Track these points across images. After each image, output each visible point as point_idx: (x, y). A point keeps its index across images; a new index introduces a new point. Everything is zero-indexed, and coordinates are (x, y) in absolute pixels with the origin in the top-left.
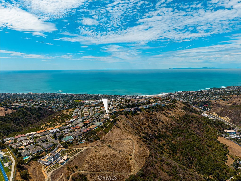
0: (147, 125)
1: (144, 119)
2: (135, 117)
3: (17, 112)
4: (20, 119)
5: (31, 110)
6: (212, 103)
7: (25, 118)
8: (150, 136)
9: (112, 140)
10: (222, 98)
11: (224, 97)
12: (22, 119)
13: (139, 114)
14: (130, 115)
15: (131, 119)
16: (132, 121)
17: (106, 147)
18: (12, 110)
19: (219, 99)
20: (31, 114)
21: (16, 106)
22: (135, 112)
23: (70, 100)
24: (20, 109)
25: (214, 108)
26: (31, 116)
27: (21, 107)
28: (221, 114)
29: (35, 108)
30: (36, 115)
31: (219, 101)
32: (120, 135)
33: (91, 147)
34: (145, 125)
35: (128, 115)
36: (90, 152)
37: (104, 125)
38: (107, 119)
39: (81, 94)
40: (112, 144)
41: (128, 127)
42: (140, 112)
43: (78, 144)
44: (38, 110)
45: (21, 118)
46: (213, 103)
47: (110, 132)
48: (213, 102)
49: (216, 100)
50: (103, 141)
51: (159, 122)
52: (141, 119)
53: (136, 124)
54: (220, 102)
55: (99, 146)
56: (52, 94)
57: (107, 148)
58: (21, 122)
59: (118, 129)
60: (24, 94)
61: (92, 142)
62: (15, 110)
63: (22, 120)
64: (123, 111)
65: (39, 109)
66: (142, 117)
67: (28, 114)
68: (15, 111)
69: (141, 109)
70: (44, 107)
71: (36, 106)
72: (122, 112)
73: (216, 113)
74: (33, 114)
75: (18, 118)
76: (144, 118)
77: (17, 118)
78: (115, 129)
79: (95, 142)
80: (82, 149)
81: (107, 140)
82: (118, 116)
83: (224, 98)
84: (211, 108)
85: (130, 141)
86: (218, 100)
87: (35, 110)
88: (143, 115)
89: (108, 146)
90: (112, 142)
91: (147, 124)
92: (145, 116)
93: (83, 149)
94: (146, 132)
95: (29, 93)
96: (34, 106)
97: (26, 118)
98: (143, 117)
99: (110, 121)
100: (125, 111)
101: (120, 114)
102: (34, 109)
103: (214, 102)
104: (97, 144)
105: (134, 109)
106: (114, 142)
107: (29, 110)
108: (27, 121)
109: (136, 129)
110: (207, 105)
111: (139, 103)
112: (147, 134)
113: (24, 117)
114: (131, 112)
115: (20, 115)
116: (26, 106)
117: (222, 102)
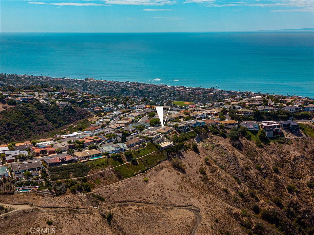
0: (306, 181)
1: (301, 159)
2: (271, 150)
3: (14, 112)
4: (16, 127)
5: (46, 110)
7: (28, 127)
8: (304, 217)
9: (130, 199)
12: (21, 129)
13: (290, 142)
14: (253, 143)
15: (251, 154)
16: (253, 160)
17: (92, 217)
18: (5, 105)
20: (45, 120)
21: (18, 97)
22: (277, 134)
23: (165, 101)
24: (23, 104)
26: (42, 123)
27: (25, 101)
29: (58, 107)
30: (56, 123)
32: (166, 191)
33: (42, 209)
34: (300, 179)
35: (243, 141)
36: (30, 221)
40: (122, 212)
41: (219, 175)
42: (293, 137)
43: (10, 193)
44: (64, 111)
45: (19, 126)
47: (139, 178)
50: (98, 199)
52: (290, 159)
53: (264, 171)
55: (70, 211)
56: (134, 83)
57: (96, 219)
58: (16, 134)
59: (174, 172)
60: (77, 80)
61: (57, 195)
62: (12, 106)
63: (20, 130)
64: (231, 127)
65: (66, 109)
66: (295, 154)
67: (38, 119)
68: (11, 108)
69: (303, 129)
71: (61, 103)
72: (228, 129)
74: (50, 121)
75: (12, 125)
76: (302, 157)
77: (9, 125)
78: (163, 171)
79: (70, 195)
80: (11, 210)
81: (111, 199)
82: (208, 137)
85: (192, 214)
87: (57, 110)
88: (307, 147)
89: (104, 216)
90: (126, 208)
91: (310, 177)
92: (310, 150)
93: (14, 209)
94: (291, 202)
95: (87, 79)
96: (57, 102)
97: (30, 128)
98: (298, 154)
99: (159, 148)
100: (239, 126)
101: (216, 133)
102: (55, 108)
104: (71, 202)
105: (275, 123)
106: (136, 207)
107: (42, 110)
108: (30, 133)
109: (254, 185)
111: (309, 108)
112: (296, 209)
113: (26, 125)
114: (259, 133)
115: (17, 118)
116: (38, 100)
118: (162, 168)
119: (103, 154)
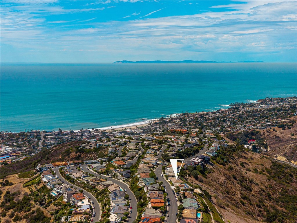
0: (239, 195)
2: (210, 179)
6: (261, 135)
10: (276, 123)
11: (279, 121)
15: (210, 185)
19: (273, 126)
22: (205, 167)
25: (271, 146)
28: (293, 156)
31: (274, 130)
42: (212, 167)
48: (263, 133)
49: (268, 128)
51: (250, 184)
54: (276, 131)
59: (225, 211)
64: (185, 167)
66: (221, 178)
72: (185, 170)
73: (284, 155)
76: (225, 179)
83: (282, 123)
84: (266, 147)
86: (271, 129)
88: (220, 172)
91: (239, 192)
92: (223, 174)
101: (186, 175)
103: (266, 134)
105: (198, 159)
110: (254, 139)
111: (193, 144)
117: (281, 133)
118: (220, 210)
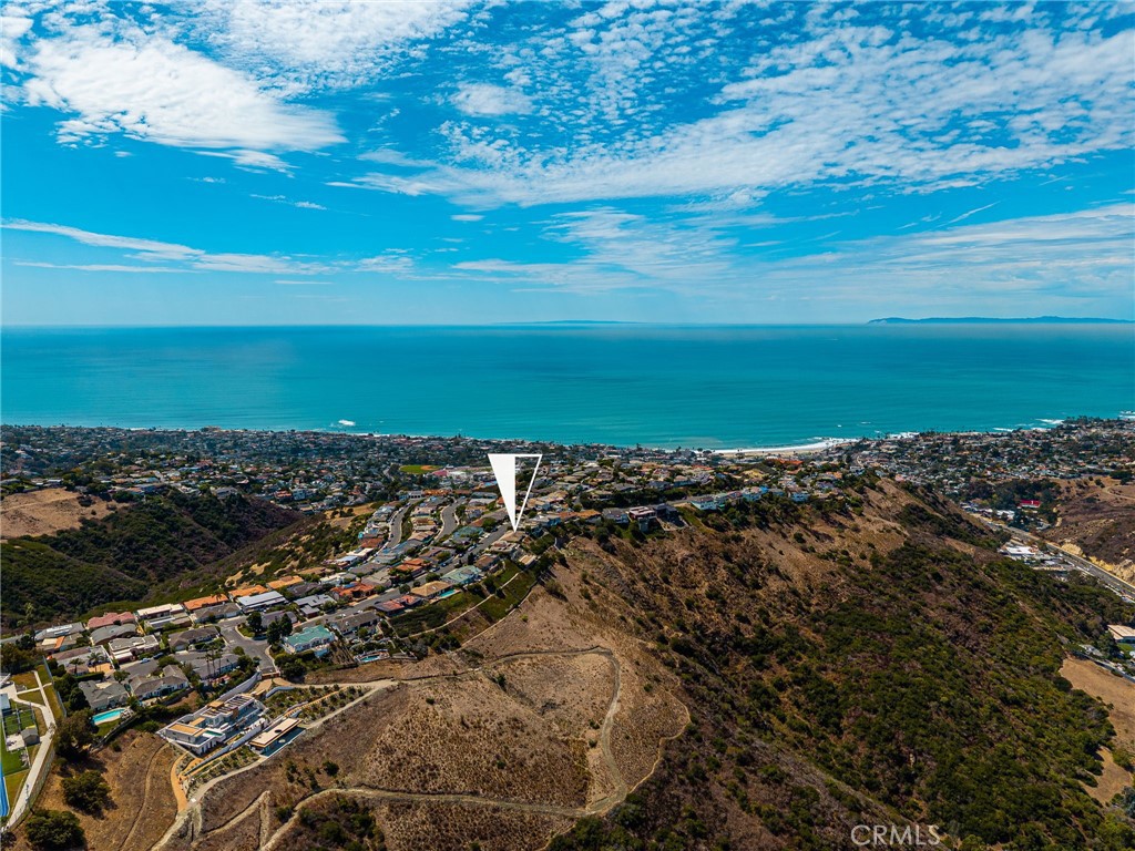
0: (704, 590)
1: (690, 559)
2: (650, 550)
3: (133, 515)
4: (145, 545)
5: (195, 507)
6: (1060, 493)
7: (168, 542)
8: (713, 642)
9: (516, 650)
10: (1113, 467)
11: (1123, 462)
12: (155, 547)
13: (670, 535)
14: (626, 542)
15: (629, 560)
16: (634, 568)
17: (480, 685)
18: (110, 503)
19: (1100, 473)
20: (196, 525)
21: (133, 485)
22: (653, 527)
23: (384, 466)
24: (147, 499)
25: (1068, 518)
26: (193, 531)
27: (150, 493)
28: (1100, 546)
29: (216, 497)
30: (218, 528)
31: (1098, 483)
32: (557, 631)
33: (409, 683)
34: (694, 587)
35: (614, 540)
36: (403, 703)
37: (485, 583)
38: (507, 555)
39: (434, 439)
40: (514, 671)
41: (607, 597)
42: (674, 529)
43: (351, 667)
44: (229, 505)
45: (151, 543)
46: (1068, 492)
47: (514, 617)
48: (1067, 488)
49: (1085, 477)
50: (475, 657)
51: (766, 575)
52: (677, 561)
53: (651, 583)
54: (1103, 487)
55: (448, 679)
56: (305, 433)
57: (487, 686)
58: (148, 558)
59: (554, 601)
60: (184, 434)
61: (420, 659)
62: (126, 505)
63: (155, 550)
64: (594, 520)
65: (231, 500)
66: (681, 553)
67: (184, 524)
68: (125, 508)
69: (682, 515)
70: (260, 491)
71: (220, 489)
72: (590, 524)
73: (1079, 543)
74: (205, 526)
75: (138, 541)
76: (692, 556)
77: (129, 541)
78: (540, 601)
79: (435, 656)
80: (368, 690)
81: (490, 654)
82: (568, 541)
83: (1127, 468)
84: (1052, 518)
85: (604, 658)
86: (1091, 479)
87: (215, 504)
88: (692, 540)
89: (494, 681)
90: (516, 664)
91: (707, 584)
92: (697, 544)
93: (370, 689)
94: (695, 623)
95: (205, 430)
96: (212, 488)
97: (171, 543)
98: (686, 553)
99: (522, 566)
100: (602, 519)
101: (577, 533)
102: (211, 501)
103: (1075, 490)
104: (442, 666)
105: (647, 510)
106: (527, 661)
107: (187, 507)
108: (175, 554)
109: (647, 606)
110: (1036, 500)
111: (679, 483)
112: (702, 632)
113: (163, 538)
114: (631, 527)
115: (144, 527)
116: (174, 488)
117: (1114, 491)
118: (536, 597)
119: (454, 587)
